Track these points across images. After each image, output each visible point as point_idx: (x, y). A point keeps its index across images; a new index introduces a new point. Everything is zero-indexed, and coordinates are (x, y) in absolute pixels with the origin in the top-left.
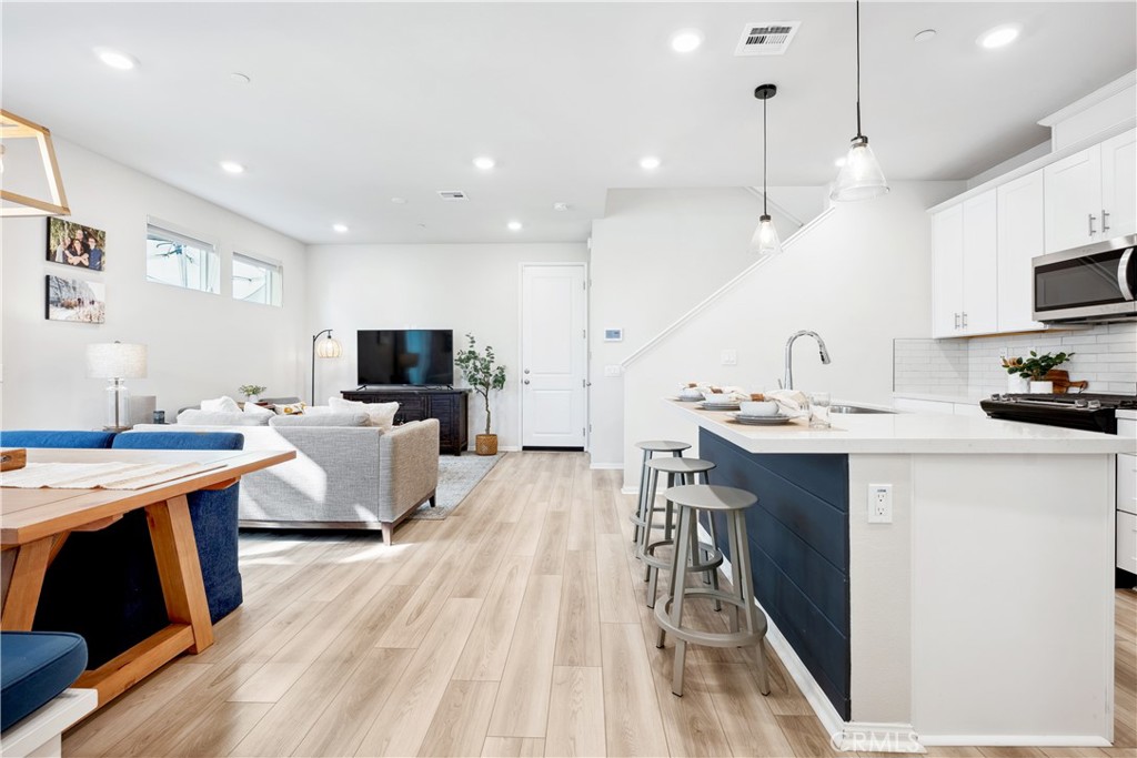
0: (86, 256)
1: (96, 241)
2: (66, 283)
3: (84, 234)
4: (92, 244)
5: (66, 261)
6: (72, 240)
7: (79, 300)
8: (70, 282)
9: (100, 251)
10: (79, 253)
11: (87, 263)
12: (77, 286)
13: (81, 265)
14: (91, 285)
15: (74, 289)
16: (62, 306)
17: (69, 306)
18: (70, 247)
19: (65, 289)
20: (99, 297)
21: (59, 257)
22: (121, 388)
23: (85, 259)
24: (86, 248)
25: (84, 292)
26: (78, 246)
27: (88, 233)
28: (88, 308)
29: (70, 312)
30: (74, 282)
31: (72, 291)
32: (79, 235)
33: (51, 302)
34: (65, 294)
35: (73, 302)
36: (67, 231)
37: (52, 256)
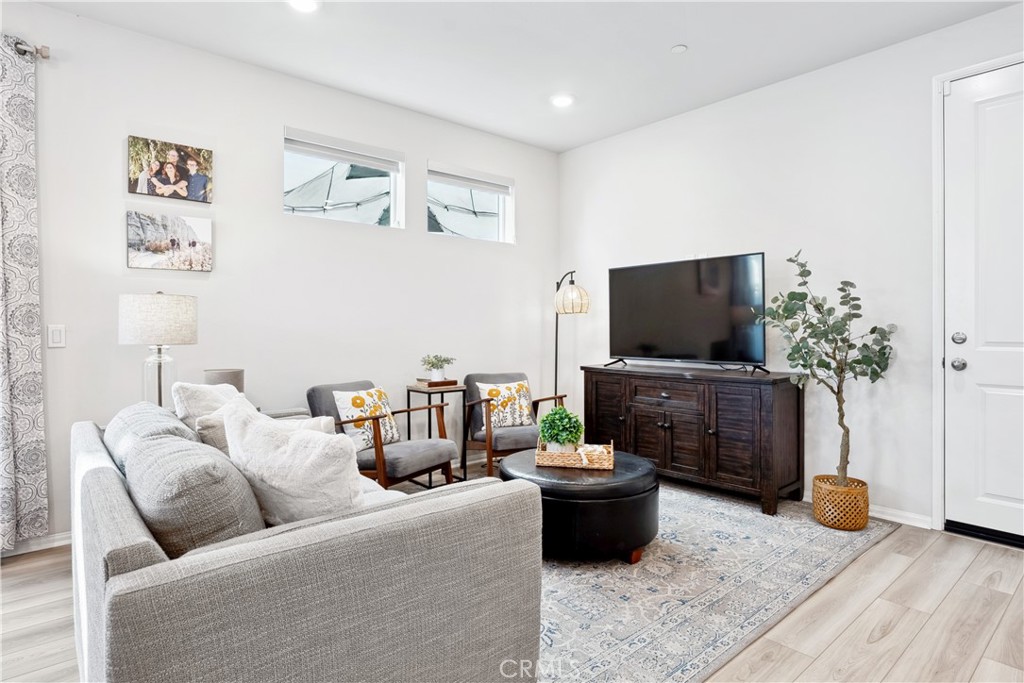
0: (184, 184)
1: (198, 163)
2: (153, 220)
3: (180, 156)
4: (192, 167)
5: (152, 191)
6: (162, 165)
7: (173, 241)
8: (159, 219)
9: (206, 176)
10: (172, 180)
11: (184, 193)
12: (169, 224)
13: (175, 195)
14: (189, 221)
15: (165, 227)
16: (147, 249)
17: (157, 250)
18: (159, 172)
19: (150, 227)
20: (204, 236)
21: (142, 187)
23: (182, 188)
24: (182, 173)
25: (179, 230)
26: (171, 172)
27: (185, 154)
28: (185, 252)
29: (158, 257)
30: (164, 218)
31: (162, 230)
32: (173, 156)
33: (130, 245)
34: (151, 235)
35: (163, 244)
36: (154, 153)
37: (133, 186)
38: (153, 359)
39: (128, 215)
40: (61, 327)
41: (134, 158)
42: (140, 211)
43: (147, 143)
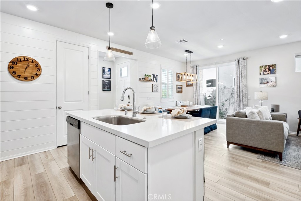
0: (270, 71)
1: (273, 67)
2: (264, 79)
3: (269, 67)
4: (271, 68)
5: (264, 74)
6: (265, 69)
7: (268, 82)
9: (274, 69)
10: (267, 71)
11: (270, 73)
12: (267, 79)
13: (268, 74)
14: (271, 78)
15: (266, 80)
16: (263, 84)
17: (265, 84)
18: (265, 71)
20: (274, 80)
21: (262, 74)
22: (262, 102)
23: (269, 72)
24: (269, 70)
25: (269, 80)
26: (267, 70)
27: (270, 66)
28: (270, 83)
29: (265, 85)
30: (266, 78)
32: (267, 67)
33: (260, 84)
34: (264, 81)
35: (266, 83)
36: (264, 68)
37: (260, 74)
38: (260, 102)
39: (260, 79)
40: (250, 96)
41: (261, 70)
42: (261, 78)
43: (263, 66)
